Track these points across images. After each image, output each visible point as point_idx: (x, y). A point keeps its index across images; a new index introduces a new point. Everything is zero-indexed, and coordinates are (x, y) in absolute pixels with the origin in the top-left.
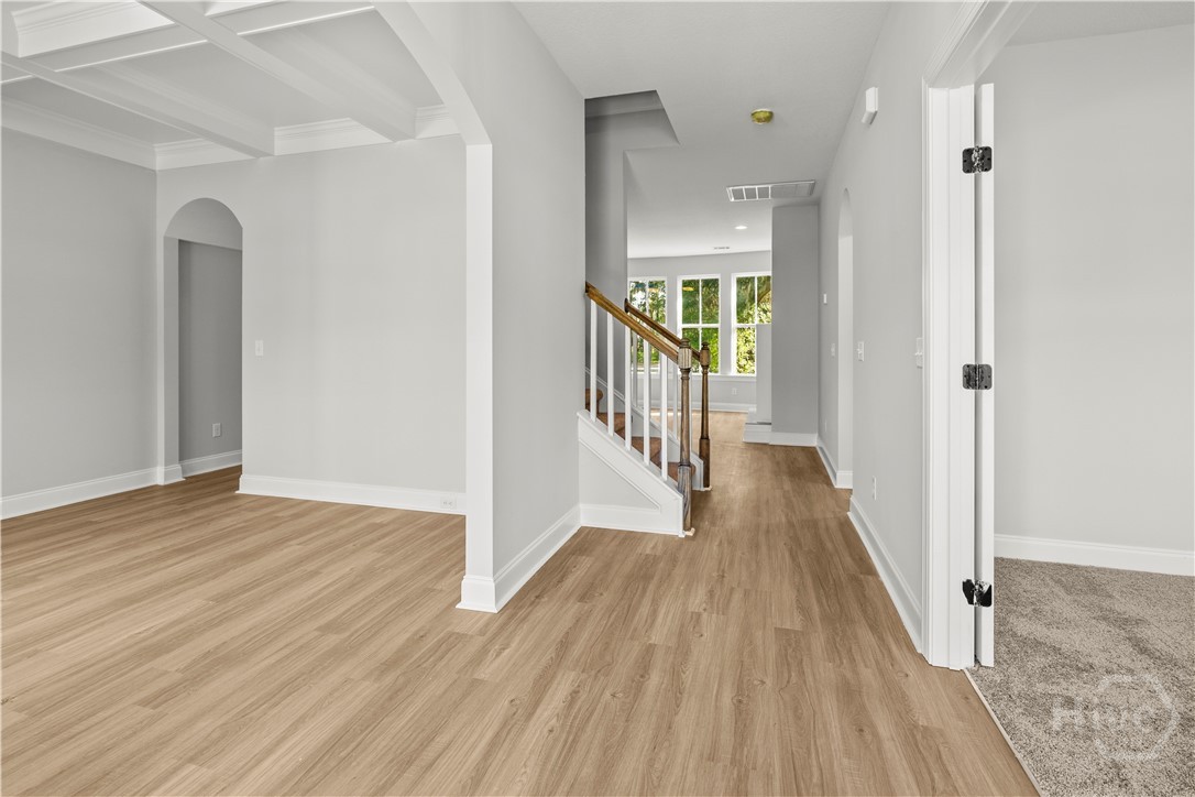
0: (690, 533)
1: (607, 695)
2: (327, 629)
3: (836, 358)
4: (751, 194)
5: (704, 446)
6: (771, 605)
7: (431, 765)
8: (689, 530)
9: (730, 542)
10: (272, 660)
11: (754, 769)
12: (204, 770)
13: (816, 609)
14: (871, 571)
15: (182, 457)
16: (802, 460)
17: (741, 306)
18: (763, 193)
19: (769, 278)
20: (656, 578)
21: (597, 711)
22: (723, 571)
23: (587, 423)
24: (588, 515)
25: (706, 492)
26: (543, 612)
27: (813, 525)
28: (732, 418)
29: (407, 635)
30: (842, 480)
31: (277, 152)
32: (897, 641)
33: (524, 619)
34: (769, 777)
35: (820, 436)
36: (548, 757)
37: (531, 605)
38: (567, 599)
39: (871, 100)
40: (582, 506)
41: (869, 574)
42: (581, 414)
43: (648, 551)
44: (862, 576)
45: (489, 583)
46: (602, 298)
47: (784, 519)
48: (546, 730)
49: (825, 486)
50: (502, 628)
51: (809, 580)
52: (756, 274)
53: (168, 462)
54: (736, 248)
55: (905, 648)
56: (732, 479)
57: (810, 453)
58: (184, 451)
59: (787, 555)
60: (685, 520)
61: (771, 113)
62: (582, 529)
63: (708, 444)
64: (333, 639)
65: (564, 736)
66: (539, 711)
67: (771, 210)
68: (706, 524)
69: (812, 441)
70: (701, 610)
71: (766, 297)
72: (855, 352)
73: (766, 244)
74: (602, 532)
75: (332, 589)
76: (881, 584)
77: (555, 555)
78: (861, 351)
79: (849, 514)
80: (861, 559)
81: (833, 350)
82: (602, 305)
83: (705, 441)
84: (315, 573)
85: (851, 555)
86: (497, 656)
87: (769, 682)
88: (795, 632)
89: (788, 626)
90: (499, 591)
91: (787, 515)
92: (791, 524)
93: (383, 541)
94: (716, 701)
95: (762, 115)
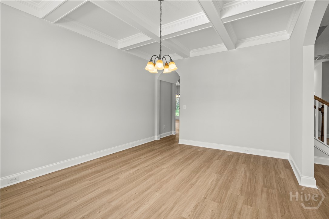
15: (160, 133)
31: (190, 57)
53: (158, 135)
58: (160, 132)
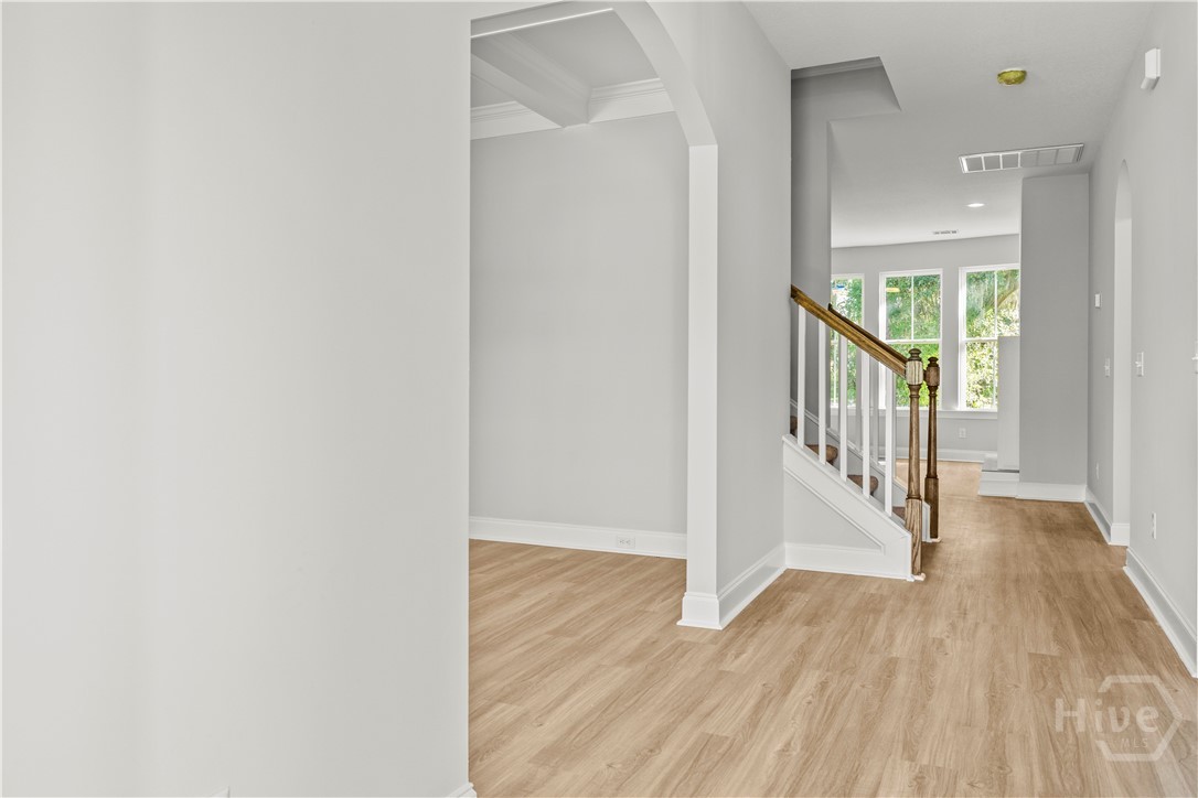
0: (921, 578)
1: (856, 686)
2: (556, 633)
3: (1111, 378)
4: (992, 163)
5: (932, 487)
6: (1023, 637)
7: (709, 714)
8: (919, 574)
9: (971, 587)
10: (521, 650)
11: (1011, 732)
12: (514, 707)
13: (1076, 642)
14: (1147, 616)
16: (1063, 515)
17: (972, 314)
18: (1010, 162)
19: (1014, 272)
20: (887, 613)
21: (849, 696)
22: (965, 610)
23: (793, 450)
24: (793, 557)
25: (934, 544)
26: (771, 630)
27: (1079, 576)
28: (960, 469)
29: (638, 641)
30: (1118, 536)
32: (1170, 668)
33: (752, 635)
34: (1024, 739)
35: (1091, 487)
36: (812, 717)
37: (756, 625)
38: (793, 622)
39: (1152, 65)
40: (787, 546)
41: (1145, 619)
42: (787, 439)
43: (873, 591)
44: (1135, 621)
45: (714, 601)
46: (813, 304)
47: (1037, 570)
48: (804, 702)
49: (1095, 543)
50: (732, 641)
51: (1069, 621)
52: (997, 268)
54: (966, 231)
55: (1178, 674)
56: (967, 532)
57: (1077, 508)
59: (1042, 600)
60: (913, 563)
61: (1024, 73)
62: (788, 572)
63: (936, 485)
64: (567, 641)
65: (822, 707)
66: (793, 692)
67: (1020, 182)
68: (937, 572)
69: (1080, 494)
70: (943, 637)
71: (1008, 299)
72: (1133, 365)
73: (1014, 227)
74: (814, 575)
75: (540, 607)
76: (1159, 629)
77: (766, 591)
78: (1139, 364)
79: (1124, 568)
80: (1136, 607)
81: (1107, 368)
82: (812, 312)
83: (932, 481)
84: (514, 595)
85: (1123, 603)
86: (736, 657)
87: (1023, 687)
88: (1052, 657)
89: (1044, 652)
90: (724, 608)
91: (1042, 567)
92: (1047, 575)
93: (569, 573)
94: (969, 694)
95: (1012, 76)
